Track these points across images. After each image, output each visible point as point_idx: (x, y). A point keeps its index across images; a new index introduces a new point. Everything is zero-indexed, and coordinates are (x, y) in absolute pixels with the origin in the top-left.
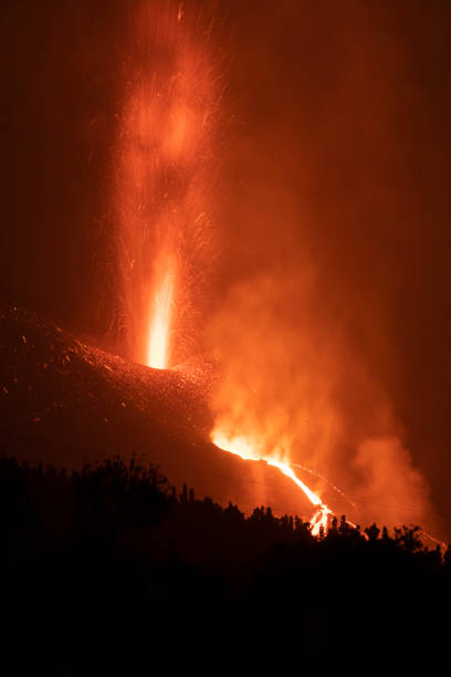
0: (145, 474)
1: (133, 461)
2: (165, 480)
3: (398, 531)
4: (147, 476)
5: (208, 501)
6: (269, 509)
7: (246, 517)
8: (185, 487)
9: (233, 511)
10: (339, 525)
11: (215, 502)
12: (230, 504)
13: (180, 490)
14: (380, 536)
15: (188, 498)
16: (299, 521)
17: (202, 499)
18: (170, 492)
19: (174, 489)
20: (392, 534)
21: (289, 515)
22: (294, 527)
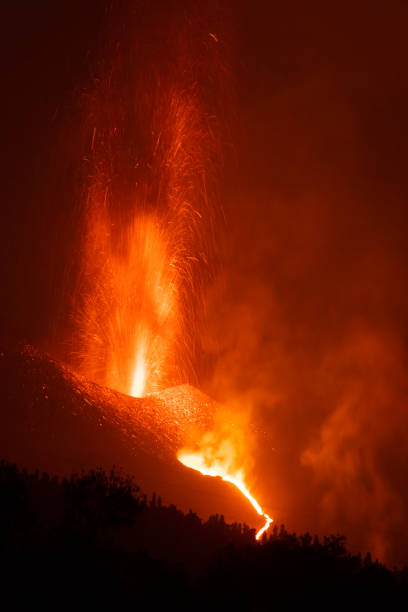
0: (122, 483)
1: (112, 472)
2: (138, 490)
3: (327, 539)
4: (124, 485)
5: (173, 507)
6: (222, 517)
7: (203, 522)
8: (154, 495)
9: (193, 517)
10: (279, 531)
11: (178, 508)
12: (191, 511)
13: (149, 498)
14: (312, 542)
15: (157, 505)
16: (246, 527)
17: (168, 506)
18: (141, 499)
19: (145, 496)
20: (321, 541)
21: (238, 522)
22: (242, 532)
